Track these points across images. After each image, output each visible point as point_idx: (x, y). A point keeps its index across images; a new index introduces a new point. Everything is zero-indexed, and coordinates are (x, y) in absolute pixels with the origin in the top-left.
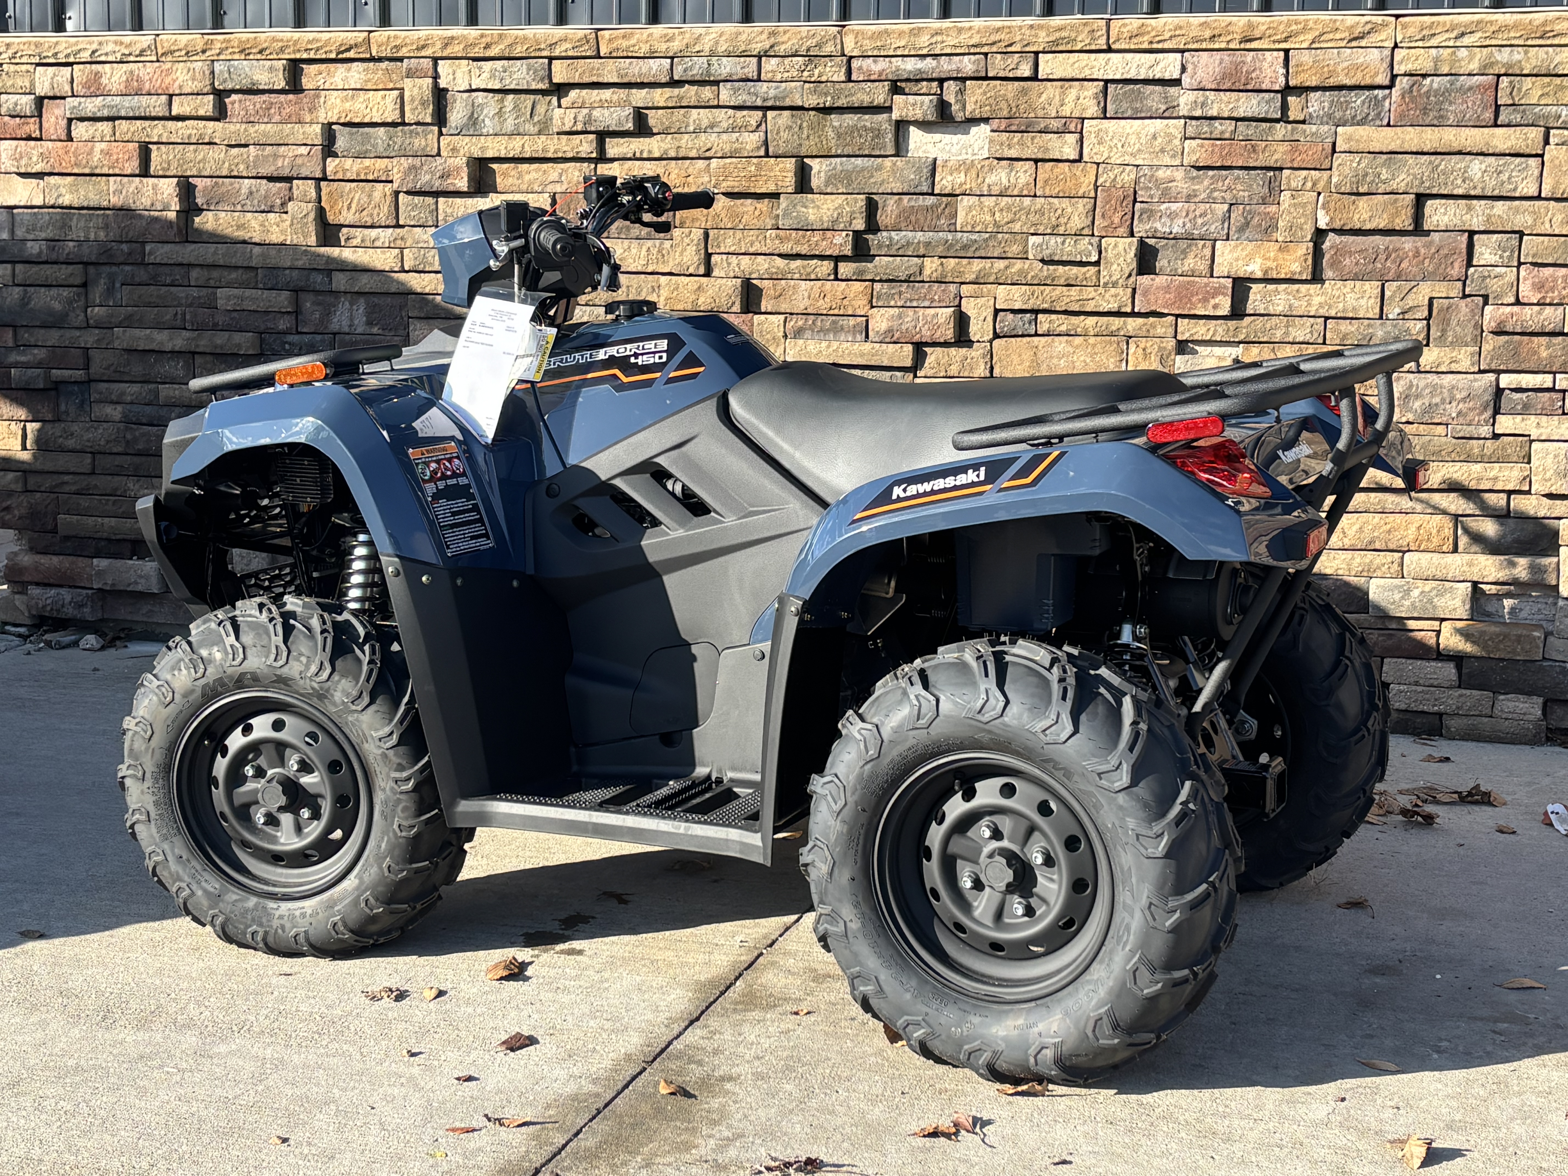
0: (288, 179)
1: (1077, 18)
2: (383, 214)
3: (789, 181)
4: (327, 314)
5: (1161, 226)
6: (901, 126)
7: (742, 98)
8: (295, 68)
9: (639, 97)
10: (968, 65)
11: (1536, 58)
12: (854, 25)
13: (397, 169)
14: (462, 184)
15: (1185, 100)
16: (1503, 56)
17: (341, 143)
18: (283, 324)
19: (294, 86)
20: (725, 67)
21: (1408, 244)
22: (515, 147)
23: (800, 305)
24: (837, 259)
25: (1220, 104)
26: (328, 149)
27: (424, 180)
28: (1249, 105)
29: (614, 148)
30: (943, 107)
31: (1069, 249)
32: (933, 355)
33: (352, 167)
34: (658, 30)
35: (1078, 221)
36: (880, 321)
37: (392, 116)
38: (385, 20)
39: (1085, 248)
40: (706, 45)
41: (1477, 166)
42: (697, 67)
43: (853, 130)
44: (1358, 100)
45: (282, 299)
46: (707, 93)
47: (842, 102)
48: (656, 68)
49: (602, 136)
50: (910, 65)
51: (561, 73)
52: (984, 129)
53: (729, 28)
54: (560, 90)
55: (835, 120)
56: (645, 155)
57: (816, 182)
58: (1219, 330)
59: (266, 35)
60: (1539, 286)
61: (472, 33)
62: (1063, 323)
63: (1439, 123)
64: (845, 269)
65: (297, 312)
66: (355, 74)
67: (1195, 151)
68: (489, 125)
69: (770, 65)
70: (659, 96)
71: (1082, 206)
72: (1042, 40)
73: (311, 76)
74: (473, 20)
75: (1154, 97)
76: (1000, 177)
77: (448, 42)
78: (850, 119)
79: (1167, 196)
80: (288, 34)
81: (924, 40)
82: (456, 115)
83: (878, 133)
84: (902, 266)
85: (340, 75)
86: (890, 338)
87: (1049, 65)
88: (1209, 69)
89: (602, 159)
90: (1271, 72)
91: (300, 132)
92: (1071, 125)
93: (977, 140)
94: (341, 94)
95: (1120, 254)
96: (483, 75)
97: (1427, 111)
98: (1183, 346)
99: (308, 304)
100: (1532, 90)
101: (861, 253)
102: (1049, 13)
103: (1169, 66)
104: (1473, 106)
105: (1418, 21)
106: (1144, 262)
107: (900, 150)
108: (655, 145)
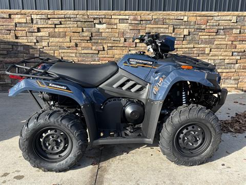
0: (10, 30)
1: (116, 11)
2: (25, 35)
3: (81, 31)
4: (17, 48)
5: (127, 36)
6: (95, 24)
7: (75, 20)
8: (10, 15)
9: (60, 20)
10: (103, 17)
11: (168, 17)
12: (88, 11)
13: (27, 29)
14: (36, 31)
15: (129, 21)
16: (164, 17)
17: (18, 25)
18: (11, 50)
19: (10, 18)
20: (72, 16)
22: (43, 26)
23: (83, 46)
25: (133, 22)
27: (31, 30)
28: (136, 22)
29: (57, 26)
30: (100, 21)
31: (116, 39)
32: (100, 52)
33: (20, 29)
34: (62, 11)
35: (117, 36)
36: (94, 48)
37: (25, 22)
38: (23, 9)
39: (118, 39)
40: (69, 13)
41: (162, 29)
42: (68, 16)
43: (89, 24)
44: (148, 22)
45: (11, 46)
46: (69, 19)
48: (62, 16)
49: (55, 25)
50: (96, 16)
51: (49, 16)
52: (105, 24)
53: (72, 11)
54: (49, 19)
55: (86, 23)
56: (61, 27)
57: (84, 31)
58: (133, 49)
59: (5, 10)
61: (36, 11)
62: (116, 48)
63: (158, 24)
64: (88, 41)
65: (13, 48)
66: (19, 16)
67: (130, 27)
68: (39, 23)
69: (78, 16)
70: (63, 20)
71: (117, 34)
72: (112, 14)
73: (12, 16)
74: (36, 9)
75: (125, 21)
76: (107, 30)
77: (33, 12)
78: (88, 23)
79: (127, 33)
80: (8, 10)
81: (98, 13)
82: (34, 22)
83: (92, 25)
84: (96, 41)
85: (17, 16)
86: (95, 50)
87: (113, 17)
88: (132, 17)
89: (55, 27)
90: (139, 18)
91: (11, 24)
92: (116, 24)
93: (104, 26)
94: (17, 19)
95: (122, 39)
96: (38, 17)
97: (156, 23)
98: (129, 51)
99: (14, 47)
100: (167, 21)
101: (91, 39)
102: (113, 10)
103: (127, 17)
104: (161, 22)
105: (155, 12)
106: (125, 41)
107: (95, 27)
108: (63, 26)
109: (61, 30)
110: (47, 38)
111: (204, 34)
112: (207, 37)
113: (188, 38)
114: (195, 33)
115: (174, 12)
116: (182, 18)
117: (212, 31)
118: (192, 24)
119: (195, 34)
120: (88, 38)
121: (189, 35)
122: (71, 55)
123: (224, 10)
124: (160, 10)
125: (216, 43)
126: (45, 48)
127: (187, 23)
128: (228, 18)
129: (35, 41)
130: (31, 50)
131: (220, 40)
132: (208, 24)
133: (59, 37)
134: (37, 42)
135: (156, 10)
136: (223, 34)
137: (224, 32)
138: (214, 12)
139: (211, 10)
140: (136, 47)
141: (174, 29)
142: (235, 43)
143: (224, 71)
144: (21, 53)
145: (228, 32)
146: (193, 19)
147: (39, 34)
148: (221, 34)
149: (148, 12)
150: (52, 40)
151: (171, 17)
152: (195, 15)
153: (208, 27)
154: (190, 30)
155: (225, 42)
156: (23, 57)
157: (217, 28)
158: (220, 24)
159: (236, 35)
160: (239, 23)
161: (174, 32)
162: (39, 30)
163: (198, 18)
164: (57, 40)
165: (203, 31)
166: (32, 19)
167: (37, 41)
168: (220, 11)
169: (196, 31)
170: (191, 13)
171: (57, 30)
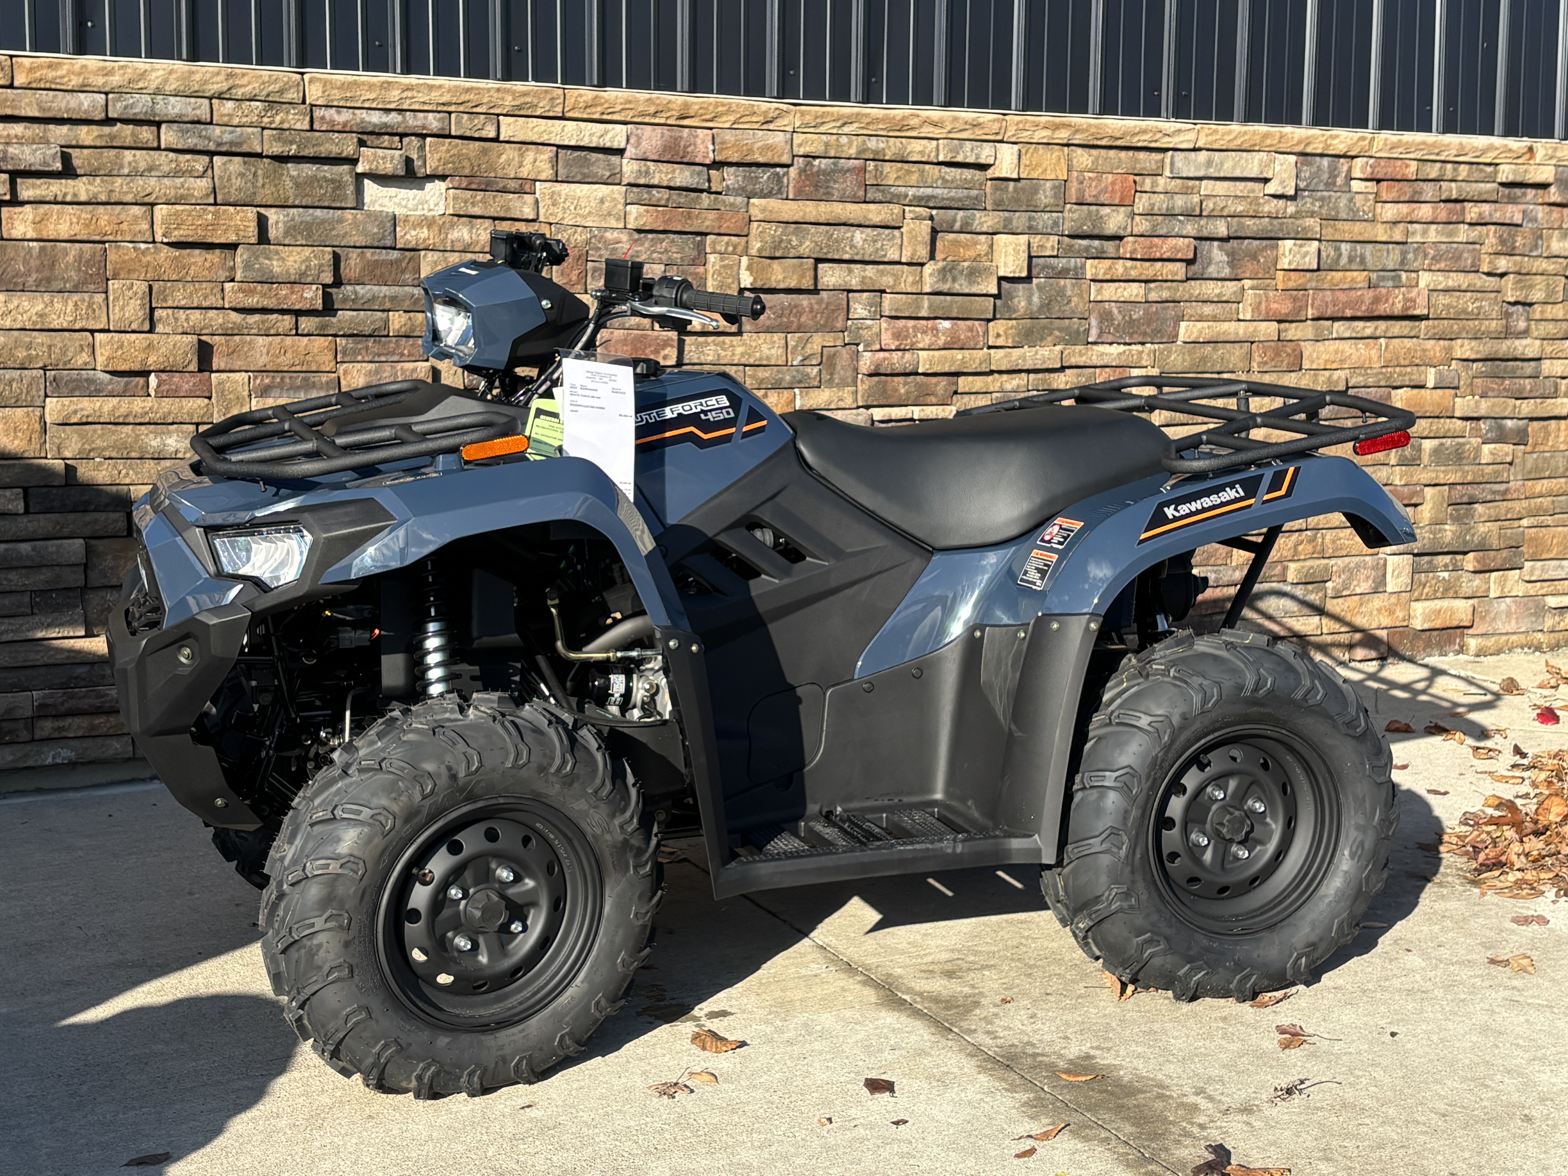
1: (531, 85)
3: (252, 232)
6: (361, 178)
7: (191, 142)
9: (64, 134)
10: (433, 122)
11: (891, 148)
12: (311, 73)
15: (629, 168)
16: (872, 143)
20: (175, 107)
21: (804, 301)
23: (263, 362)
24: (298, 313)
25: (661, 174)
29: (28, 190)
30: (408, 161)
36: (352, 376)
40: (152, 82)
41: (859, 236)
42: (140, 105)
43: (312, 181)
44: (765, 176)
46: (146, 134)
47: (309, 152)
48: (87, 103)
49: (16, 175)
50: (375, 118)
52: (438, 187)
53: (178, 66)
55: (292, 169)
56: (69, 198)
57: (272, 233)
60: (897, 336)
63: (827, 199)
64: (306, 323)
67: (637, 216)
69: (225, 107)
70: (86, 135)
72: (505, 103)
75: (600, 164)
76: (462, 233)
78: (309, 169)
81: (395, 94)
83: (338, 184)
84: (369, 320)
87: (510, 128)
88: (650, 139)
89: (14, 200)
90: (703, 148)
92: (528, 185)
93: (434, 197)
97: (817, 187)
100: (890, 173)
101: (329, 308)
102: (507, 76)
103: (615, 136)
104: (848, 184)
105: (814, 109)
107: (359, 205)
108: (81, 188)
109: (63, 222)
111: (1120, 268)
112: (1134, 291)
113: (1020, 298)
114: (1061, 263)
115: (932, 113)
116: (985, 154)
117: (1166, 247)
118: (1045, 197)
119: (1062, 274)
120: (312, 296)
121: (1029, 278)
122: (153, 441)
123: (1225, 115)
124: (841, 94)
127: (1016, 198)
128: (1252, 165)
131: (1208, 309)
132: (1141, 204)
135: (815, 92)
136: (1226, 272)
137: (1234, 260)
138: (1171, 125)
139: (1153, 111)
141: (934, 234)
142: (1293, 331)
145: (1254, 257)
146: (1049, 166)
148: (1212, 271)
149: (764, 105)
151: (916, 149)
152: (1063, 135)
153: (1142, 225)
155: (1239, 330)
157: (1190, 228)
158: (1208, 206)
159: (1296, 280)
160: (1307, 203)
161: (932, 256)
163: (1083, 158)
164: (27, 307)
165: (1109, 246)
168: (1203, 114)
169: (1069, 252)
170: (1041, 125)
171: (20, 221)
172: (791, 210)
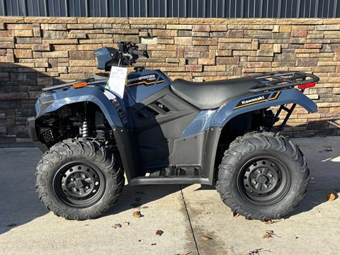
0: (6, 49)
1: (173, 18)
2: (30, 56)
4: (17, 77)
5: (189, 56)
6: (140, 37)
7: (109, 32)
8: (6, 25)
9: (86, 32)
10: (153, 26)
11: (250, 27)
12: (130, 18)
13: (33, 47)
14: (48, 49)
15: (193, 33)
16: (245, 26)
17: (18, 40)
18: (6, 79)
19: (6, 29)
20: (105, 26)
21: (230, 58)
22: (59, 42)
25: (199, 34)
26: (15, 42)
27: (39, 49)
28: (204, 34)
29: (81, 42)
30: (149, 34)
31: (174, 60)
33: (22, 46)
34: (90, 18)
35: (174, 55)
37: (31, 35)
38: (27, 15)
39: (177, 60)
40: (101, 21)
41: (242, 45)
42: (99, 26)
43: (131, 38)
44: (222, 33)
45: (6, 74)
46: (101, 31)
47: (129, 33)
48: (90, 26)
49: (79, 39)
50: (142, 26)
51: (69, 27)
52: (156, 38)
53: (106, 18)
54: (69, 30)
55: (127, 36)
56: (88, 43)
58: (199, 74)
60: (251, 65)
61: (49, 18)
63: (235, 37)
65: (10, 77)
66: (21, 26)
67: (195, 42)
68: (53, 37)
69: (114, 25)
70: (91, 32)
71: (175, 52)
72: (167, 22)
73: (9, 27)
74: (48, 16)
75: (187, 33)
76: (160, 47)
77: (43, 20)
78: (130, 36)
79: (190, 51)
80: (4, 17)
81: (145, 21)
82: (45, 35)
83: (136, 38)
85: (17, 26)
87: (168, 27)
88: (197, 27)
89: (79, 44)
90: (208, 28)
91: (8, 39)
92: (172, 38)
93: (155, 41)
94: (17, 30)
95: (183, 61)
96: (52, 27)
97: (233, 35)
98: (193, 77)
99: (12, 75)
100: (249, 32)
102: (168, 17)
103: (189, 27)
104: (240, 35)
105: (231, 20)
106: (187, 62)
107: (140, 42)
108: (90, 41)
109: (88, 47)
110: (64, 60)
111: (303, 51)
112: (307, 55)
113: (279, 57)
114: (289, 50)
115: (259, 19)
116: (271, 27)
117: (314, 46)
118: (285, 36)
119: (289, 52)
121: (281, 53)
123: (331, 16)
124: (238, 16)
125: (319, 64)
126: (62, 76)
127: (279, 36)
128: (337, 27)
129: (47, 65)
130: (39, 80)
131: (325, 59)
132: (308, 36)
133: (85, 58)
134: (50, 66)
135: (233, 16)
136: (330, 51)
137: (332, 48)
138: (317, 19)
139: (312, 16)
140: (203, 71)
141: (259, 44)
143: (333, 104)
144: (24, 84)
145: (337, 47)
146: (286, 29)
147: (53, 54)
148: (326, 51)
149: (220, 19)
150: (73, 62)
151: (255, 27)
152: (290, 23)
153: (309, 41)
154: (283, 45)
155: (333, 63)
156: (26, 91)
157: (321, 41)
158: (326, 36)
161: (259, 48)
162: (52, 48)
163: (294, 27)
164: (82, 62)
165: (301, 46)
166: (41, 31)
167: (49, 64)
168: (325, 16)
169: (291, 47)
170: (284, 21)
171: (80, 47)
172: (227, 40)
